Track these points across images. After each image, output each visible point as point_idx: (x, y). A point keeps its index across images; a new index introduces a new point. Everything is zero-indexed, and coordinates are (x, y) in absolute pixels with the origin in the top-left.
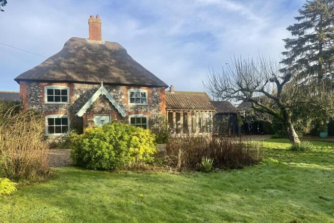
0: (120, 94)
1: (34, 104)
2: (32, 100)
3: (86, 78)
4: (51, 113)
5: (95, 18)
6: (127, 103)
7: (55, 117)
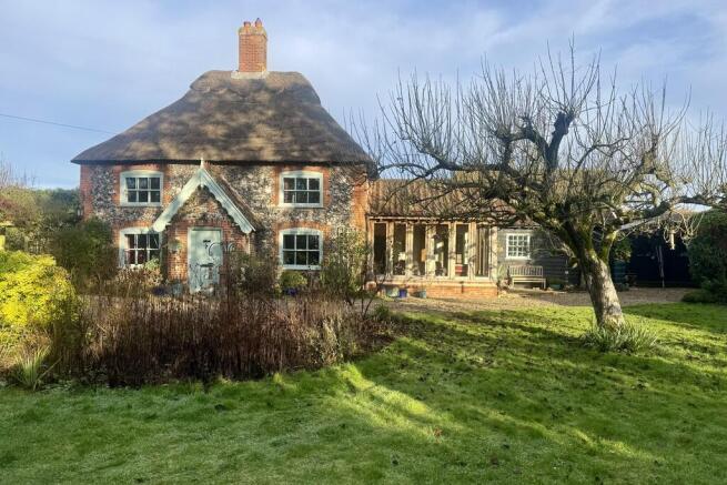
0: (261, 183)
1: (102, 206)
2: (100, 199)
3: (191, 152)
4: (129, 224)
5: (253, 25)
6: (277, 203)
7: (136, 231)
